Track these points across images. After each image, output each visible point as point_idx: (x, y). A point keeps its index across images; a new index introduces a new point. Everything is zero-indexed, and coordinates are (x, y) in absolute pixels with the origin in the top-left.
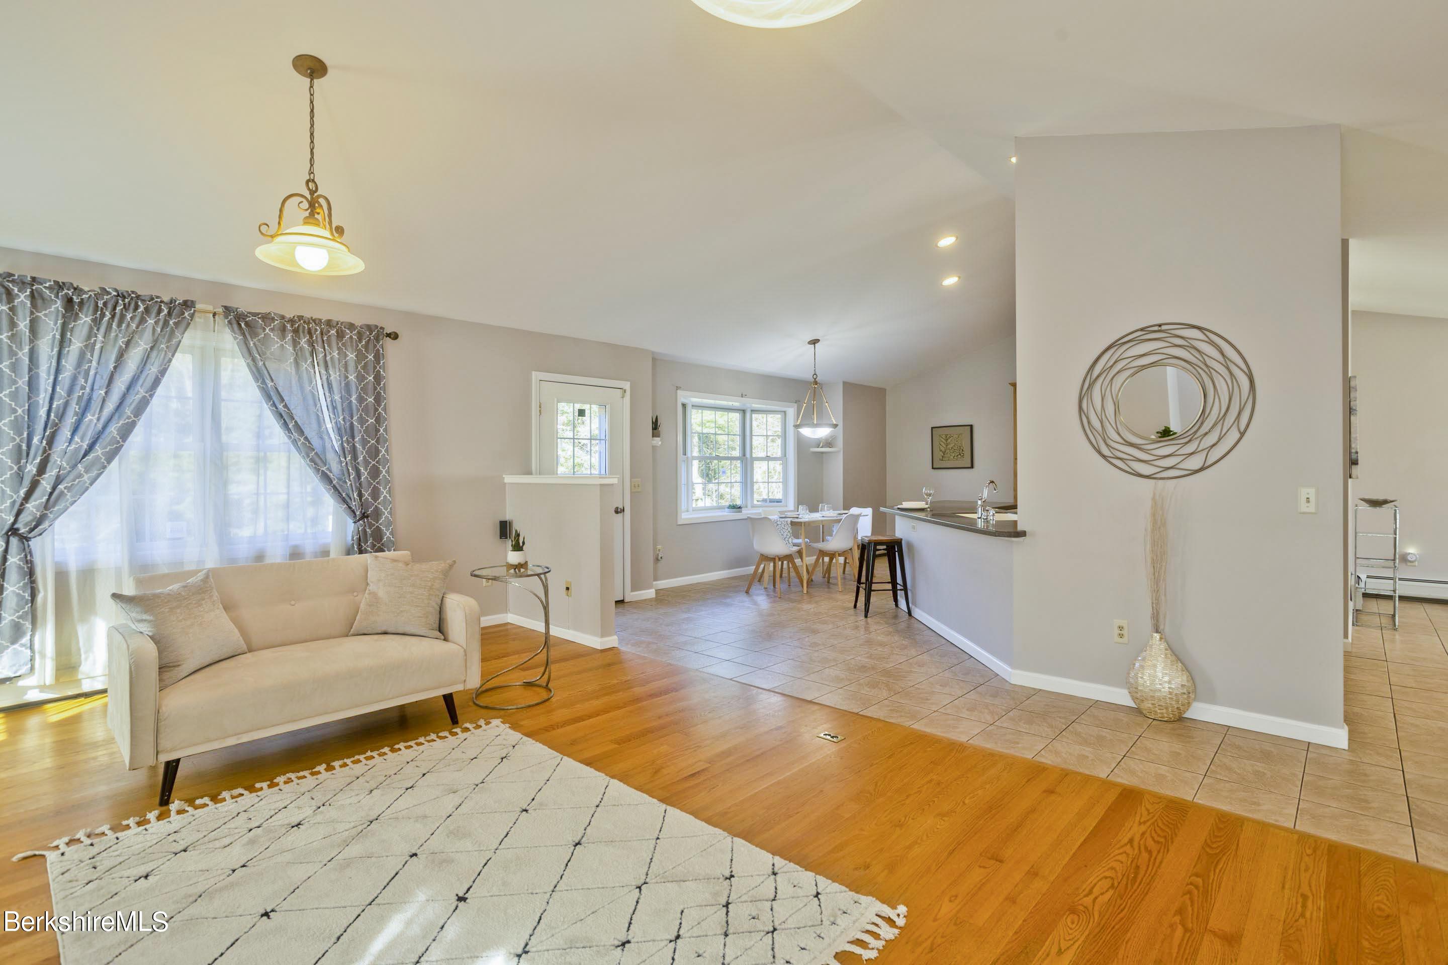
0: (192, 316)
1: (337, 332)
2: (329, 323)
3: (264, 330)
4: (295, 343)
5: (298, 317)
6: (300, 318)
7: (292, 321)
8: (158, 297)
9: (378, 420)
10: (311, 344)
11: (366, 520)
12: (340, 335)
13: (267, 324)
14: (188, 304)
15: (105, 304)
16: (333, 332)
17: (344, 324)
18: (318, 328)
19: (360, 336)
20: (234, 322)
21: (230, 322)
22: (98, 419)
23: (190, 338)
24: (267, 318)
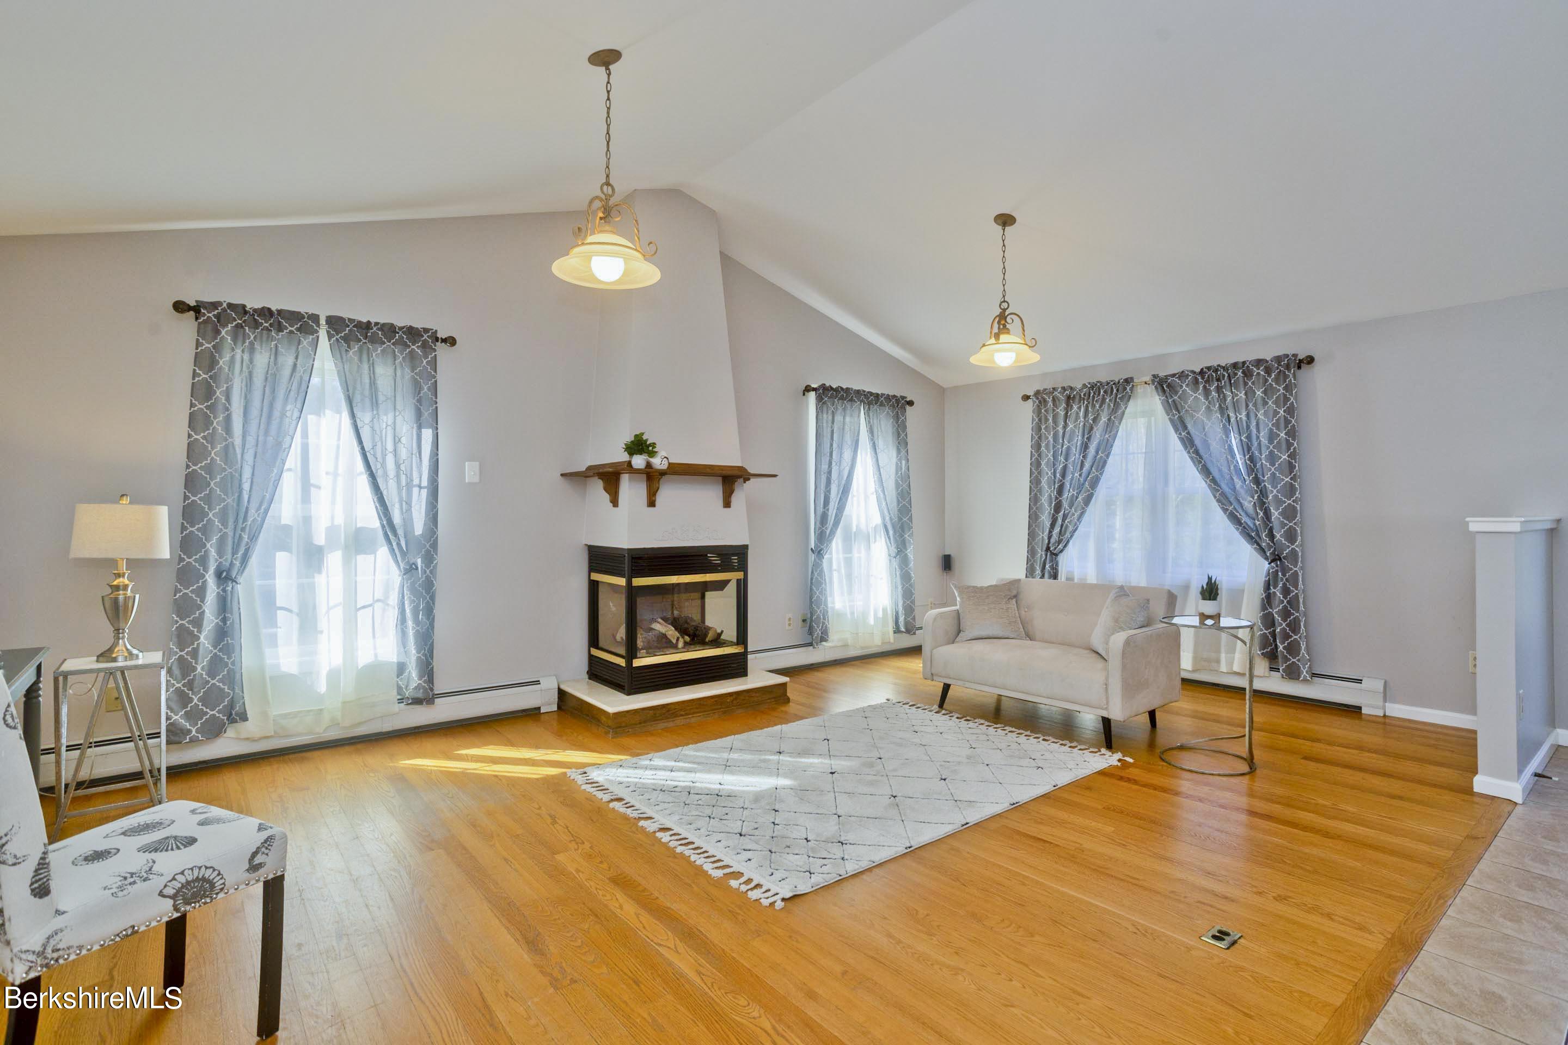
0: (1132, 389)
1: (1243, 372)
2: (1235, 365)
3: (1182, 387)
4: (1207, 392)
5: (1206, 368)
6: (1209, 368)
7: (1202, 372)
8: (1112, 381)
9: (1293, 456)
10: (1219, 389)
11: (1278, 563)
12: (1248, 374)
13: (1183, 381)
14: (1128, 381)
15: (1084, 395)
16: (1240, 373)
17: (1252, 363)
18: (1225, 373)
19: (1268, 371)
20: (1158, 386)
21: (1156, 388)
22: (1080, 475)
23: (1133, 407)
24: (1182, 375)
